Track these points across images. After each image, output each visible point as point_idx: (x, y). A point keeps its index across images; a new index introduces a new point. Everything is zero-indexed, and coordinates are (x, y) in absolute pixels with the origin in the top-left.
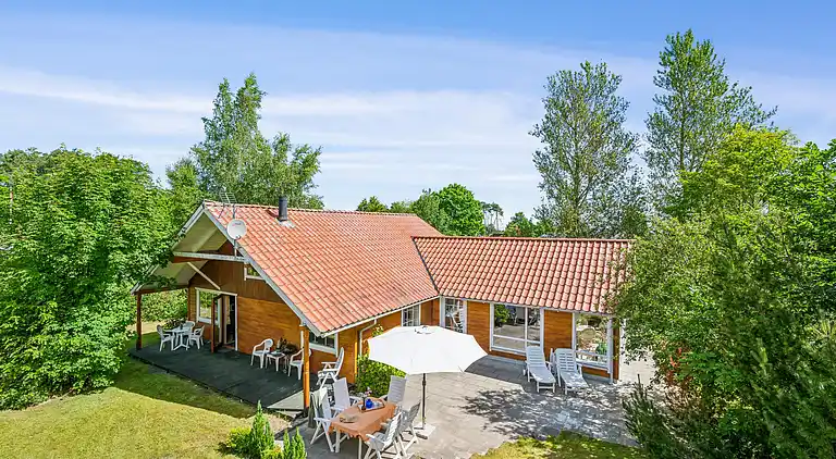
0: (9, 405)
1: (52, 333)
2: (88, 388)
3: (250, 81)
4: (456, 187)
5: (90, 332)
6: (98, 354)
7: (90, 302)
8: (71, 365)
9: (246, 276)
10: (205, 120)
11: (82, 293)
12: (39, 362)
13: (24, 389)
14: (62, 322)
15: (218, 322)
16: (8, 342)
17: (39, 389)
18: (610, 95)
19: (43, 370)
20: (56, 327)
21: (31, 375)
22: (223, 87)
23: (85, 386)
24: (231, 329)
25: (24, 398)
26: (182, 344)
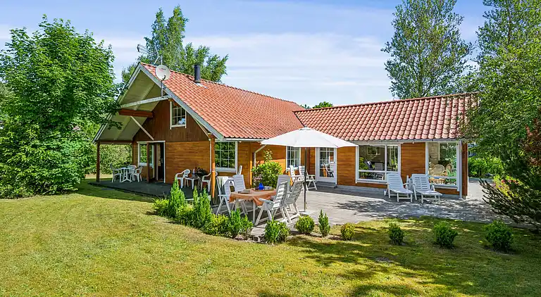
0: (6, 196)
1: (35, 146)
2: (60, 191)
3: (177, 12)
4: (326, 104)
5: (62, 150)
6: (67, 165)
7: (62, 130)
8: (48, 172)
9: (171, 126)
10: (147, 39)
11: (56, 123)
12: (27, 165)
13: (17, 185)
14: (41, 140)
15: (152, 165)
16: (6, 152)
17: (26, 186)
18: (448, 14)
19: (29, 171)
20: (37, 142)
21: (21, 174)
22: (159, 15)
23: (57, 190)
24: (161, 169)
25: (16, 191)
26: (127, 179)
